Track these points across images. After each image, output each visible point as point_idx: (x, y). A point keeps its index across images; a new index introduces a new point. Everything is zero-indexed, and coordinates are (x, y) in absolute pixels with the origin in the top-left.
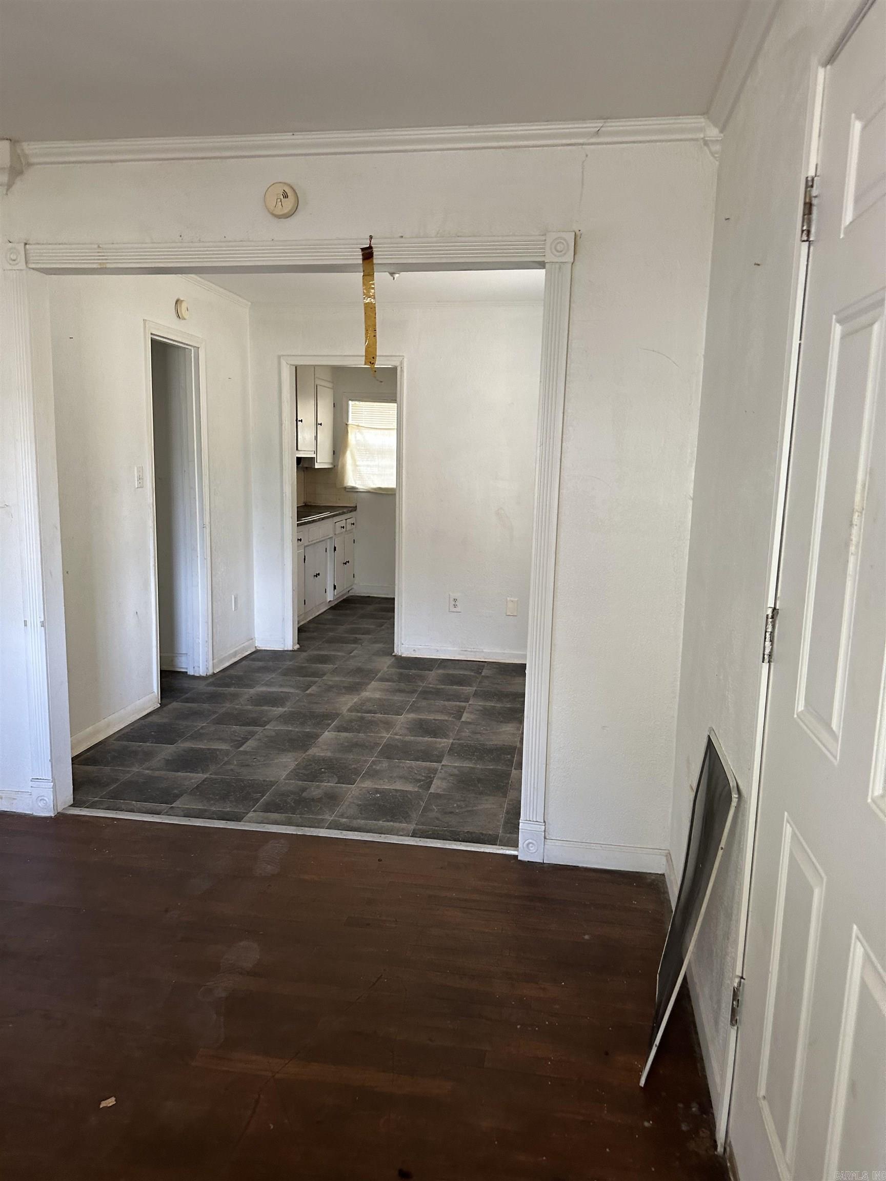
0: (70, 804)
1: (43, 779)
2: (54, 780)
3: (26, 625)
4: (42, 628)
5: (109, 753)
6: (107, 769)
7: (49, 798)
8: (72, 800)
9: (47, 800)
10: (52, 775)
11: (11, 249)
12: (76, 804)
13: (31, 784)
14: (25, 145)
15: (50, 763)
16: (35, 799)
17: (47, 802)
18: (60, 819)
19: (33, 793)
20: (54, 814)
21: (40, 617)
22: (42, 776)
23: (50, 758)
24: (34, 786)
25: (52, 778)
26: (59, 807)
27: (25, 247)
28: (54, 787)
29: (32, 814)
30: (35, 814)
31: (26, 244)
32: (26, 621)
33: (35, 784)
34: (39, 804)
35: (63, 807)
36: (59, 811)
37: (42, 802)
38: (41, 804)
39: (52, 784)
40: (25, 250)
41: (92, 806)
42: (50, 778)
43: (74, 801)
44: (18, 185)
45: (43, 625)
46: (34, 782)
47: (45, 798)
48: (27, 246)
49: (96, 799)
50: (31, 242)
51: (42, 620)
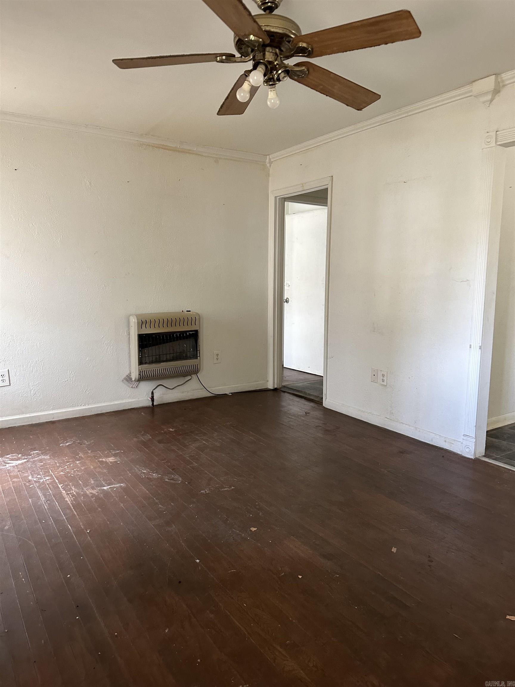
0: (483, 455)
1: (470, 436)
2: (476, 438)
3: (470, 347)
4: (480, 350)
5: (505, 434)
6: (504, 443)
7: (472, 448)
8: (484, 453)
9: (471, 449)
10: (475, 435)
11: (488, 136)
12: (485, 456)
13: (463, 437)
14: (503, 75)
15: (475, 428)
16: (464, 446)
17: (470, 450)
18: (476, 461)
19: (463, 443)
20: (474, 457)
21: (479, 344)
22: (469, 434)
23: (475, 425)
24: (465, 439)
25: (475, 437)
26: (477, 455)
27: (496, 134)
28: (476, 442)
29: (461, 455)
30: (463, 455)
31: (497, 132)
32: (471, 345)
33: (465, 438)
34: (466, 450)
35: (479, 455)
36: (477, 457)
37: (468, 449)
38: (467, 450)
39: (475, 440)
40: (496, 135)
41: (496, 459)
42: (474, 436)
43: (485, 454)
44: (497, 98)
45: (480, 348)
46: (464, 437)
47: (470, 447)
48: (498, 133)
49: (498, 456)
50: (499, 130)
51: (480, 345)
